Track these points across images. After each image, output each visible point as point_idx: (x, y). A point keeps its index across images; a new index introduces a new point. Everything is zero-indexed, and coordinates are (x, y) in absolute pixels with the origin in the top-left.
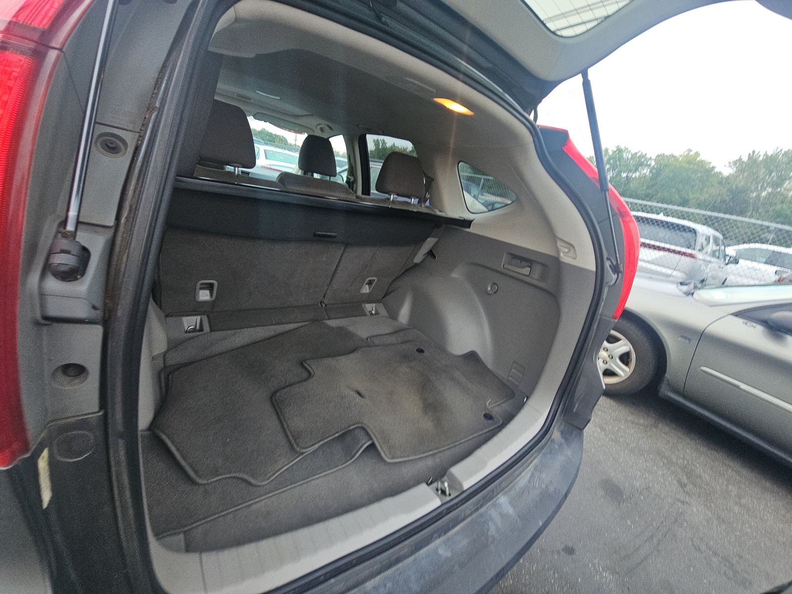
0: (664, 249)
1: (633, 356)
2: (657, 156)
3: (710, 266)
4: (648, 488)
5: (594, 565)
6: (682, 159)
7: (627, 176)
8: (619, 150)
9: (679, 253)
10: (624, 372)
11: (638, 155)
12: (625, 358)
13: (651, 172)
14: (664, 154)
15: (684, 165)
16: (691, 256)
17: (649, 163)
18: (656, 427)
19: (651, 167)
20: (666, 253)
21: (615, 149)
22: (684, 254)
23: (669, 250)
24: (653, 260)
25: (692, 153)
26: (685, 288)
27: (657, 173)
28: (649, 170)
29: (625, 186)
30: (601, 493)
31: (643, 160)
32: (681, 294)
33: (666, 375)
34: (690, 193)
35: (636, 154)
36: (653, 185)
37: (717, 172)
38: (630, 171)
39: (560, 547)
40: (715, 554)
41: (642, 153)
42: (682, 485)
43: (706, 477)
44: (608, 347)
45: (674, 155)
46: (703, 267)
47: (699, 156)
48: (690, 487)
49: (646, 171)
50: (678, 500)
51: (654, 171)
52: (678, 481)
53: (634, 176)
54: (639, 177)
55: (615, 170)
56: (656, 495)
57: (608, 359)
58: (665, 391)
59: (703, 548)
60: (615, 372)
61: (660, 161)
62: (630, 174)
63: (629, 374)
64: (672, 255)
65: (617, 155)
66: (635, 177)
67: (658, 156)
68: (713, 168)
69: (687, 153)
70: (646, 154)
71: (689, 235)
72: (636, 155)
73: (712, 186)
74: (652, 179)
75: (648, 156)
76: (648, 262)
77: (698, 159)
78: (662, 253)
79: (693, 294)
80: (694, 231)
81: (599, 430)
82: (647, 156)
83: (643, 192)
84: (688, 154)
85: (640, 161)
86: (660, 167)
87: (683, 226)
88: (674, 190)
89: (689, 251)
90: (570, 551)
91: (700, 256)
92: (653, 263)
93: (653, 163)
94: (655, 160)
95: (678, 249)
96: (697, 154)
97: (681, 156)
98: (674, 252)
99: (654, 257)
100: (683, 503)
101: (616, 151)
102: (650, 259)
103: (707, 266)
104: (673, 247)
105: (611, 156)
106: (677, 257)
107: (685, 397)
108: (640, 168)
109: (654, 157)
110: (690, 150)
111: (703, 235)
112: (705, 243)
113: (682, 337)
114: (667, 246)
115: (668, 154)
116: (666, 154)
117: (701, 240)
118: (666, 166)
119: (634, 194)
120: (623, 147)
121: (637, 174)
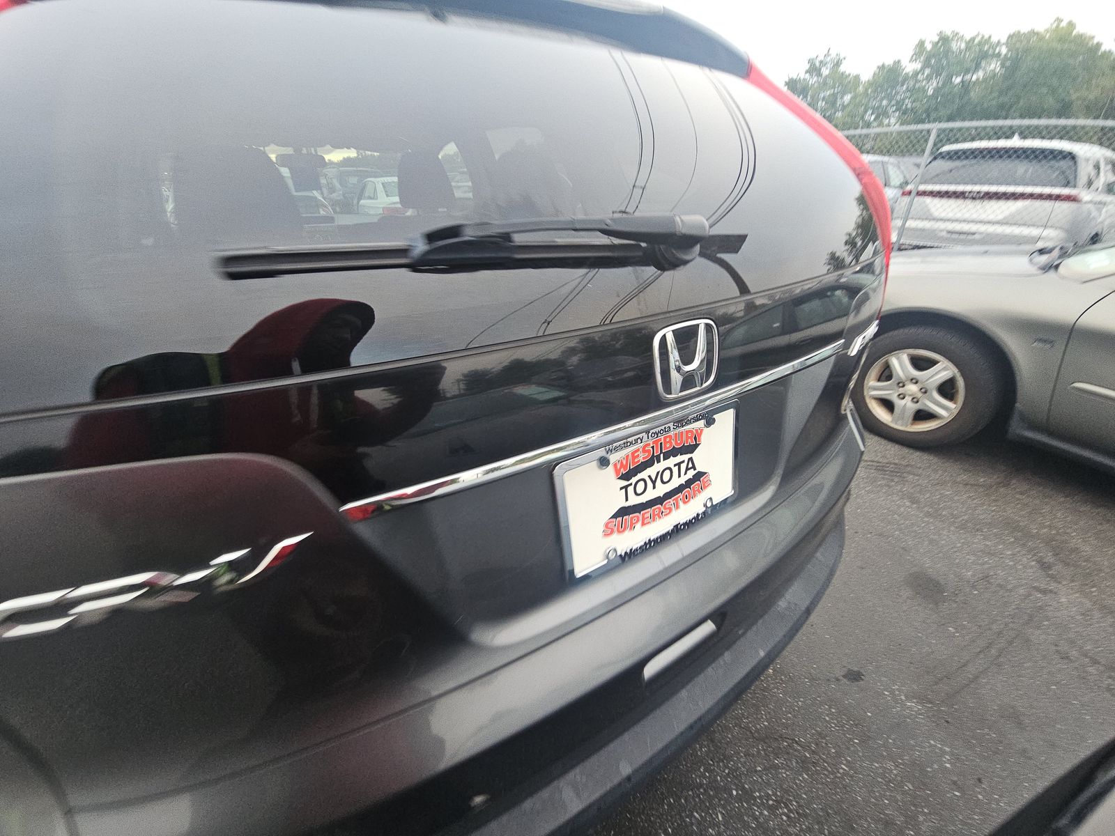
0: (1022, 196)
1: (961, 383)
2: (1008, 38)
3: (1104, 210)
4: (986, 578)
5: (892, 692)
6: (1050, 36)
7: (962, 81)
8: (944, 40)
9: (1049, 197)
10: (946, 410)
11: (976, 41)
12: (947, 389)
13: (1003, 65)
14: (1019, 32)
15: (1055, 45)
16: (1069, 198)
17: (997, 51)
18: (1007, 485)
19: (1002, 56)
20: (1027, 202)
21: (936, 39)
22: (1058, 198)
23: (1031, 196)
24: (1004, 219)
25: (1063, 24)
26: (1044, 259)
27: (1013, 65)
28: (999, 63)
29: (961, 98)
30: (906, 593)
31: (985, 49)
32: (1033, 270)
33: (1017, 405)
34: (1072, 92)
35: (973, 39)
36: (1009, 88)
37: (1105, 52)
38: (967, 71)
39: (839, 673)
40: (1095, 662)
41: (983, 37)
42: (1044, 566)
43: (1087, 549)
44: (917, 377)
45: (1036, 31)
46: (1094, 213)
47: (1075, 28)
48: (1059, 567)
49: (994, 66)
50: (1037, 589)
51: (1008, 63)
52: (1038, 562)
53: (974, 78)
54: (985, 80)
55: (940, 75)
56: (1000, 586)
57: (919, 395)
58: (1018, 429)
59: (1074, 653)
60: (933, 412)
61: (1015, 44)
62: (968, 77)
63: (956, 412)
64: (1038, 203)
65: (940, 48)
66: (978, 79)
67: (1010, 37)
68: (1099, 45)
69: (1055, 25)
70: (990, 37)
71: (1064, 164)
72: (974, 41)
73: (1103, 75)
74: (1006, 77)
75: (994, 40)
76: (998, 223)
77: (1074, 33)
78: (1020, 204)
79: (1057, 267)
80: (1072, 157)
81: (908, 504)
82: (992, 40)
83: (994, 103)
84: (1057, 27)
85: (981, 51)
86: (1018, 55)
87: (1052, 151)
88: (1045, 90)
89: (1066, 191)
90: (855, 676)
91: (1086, 196)
92: (1007, 223)
93: (1004, 50)
94: (1007, 44)
95: (1047, 190)
96: (1071, 25)
97: (1047, 31)
98: (1040, 197)
99: (1007, 213)
100: (1044, 592)
101: (938, 42)
102: (1000, 217)
103: (1100, 210)
104: (1038, 190)
105: (930, 51)
106: (1048, 204)
107: (1051, 434)
108: (983, 64)
109: (1004, 40)
110: (1059, 20)
111: (1087, 160)
112: (1093, 173)
113: (1040, 340)
114: (1029, 190)
115: (1026, 32)
116: (1022, 32)
117: (1085, 171)
118: (1027, 51)
119: (978, 109)
120: (949, 33)
121: (981, 74)
